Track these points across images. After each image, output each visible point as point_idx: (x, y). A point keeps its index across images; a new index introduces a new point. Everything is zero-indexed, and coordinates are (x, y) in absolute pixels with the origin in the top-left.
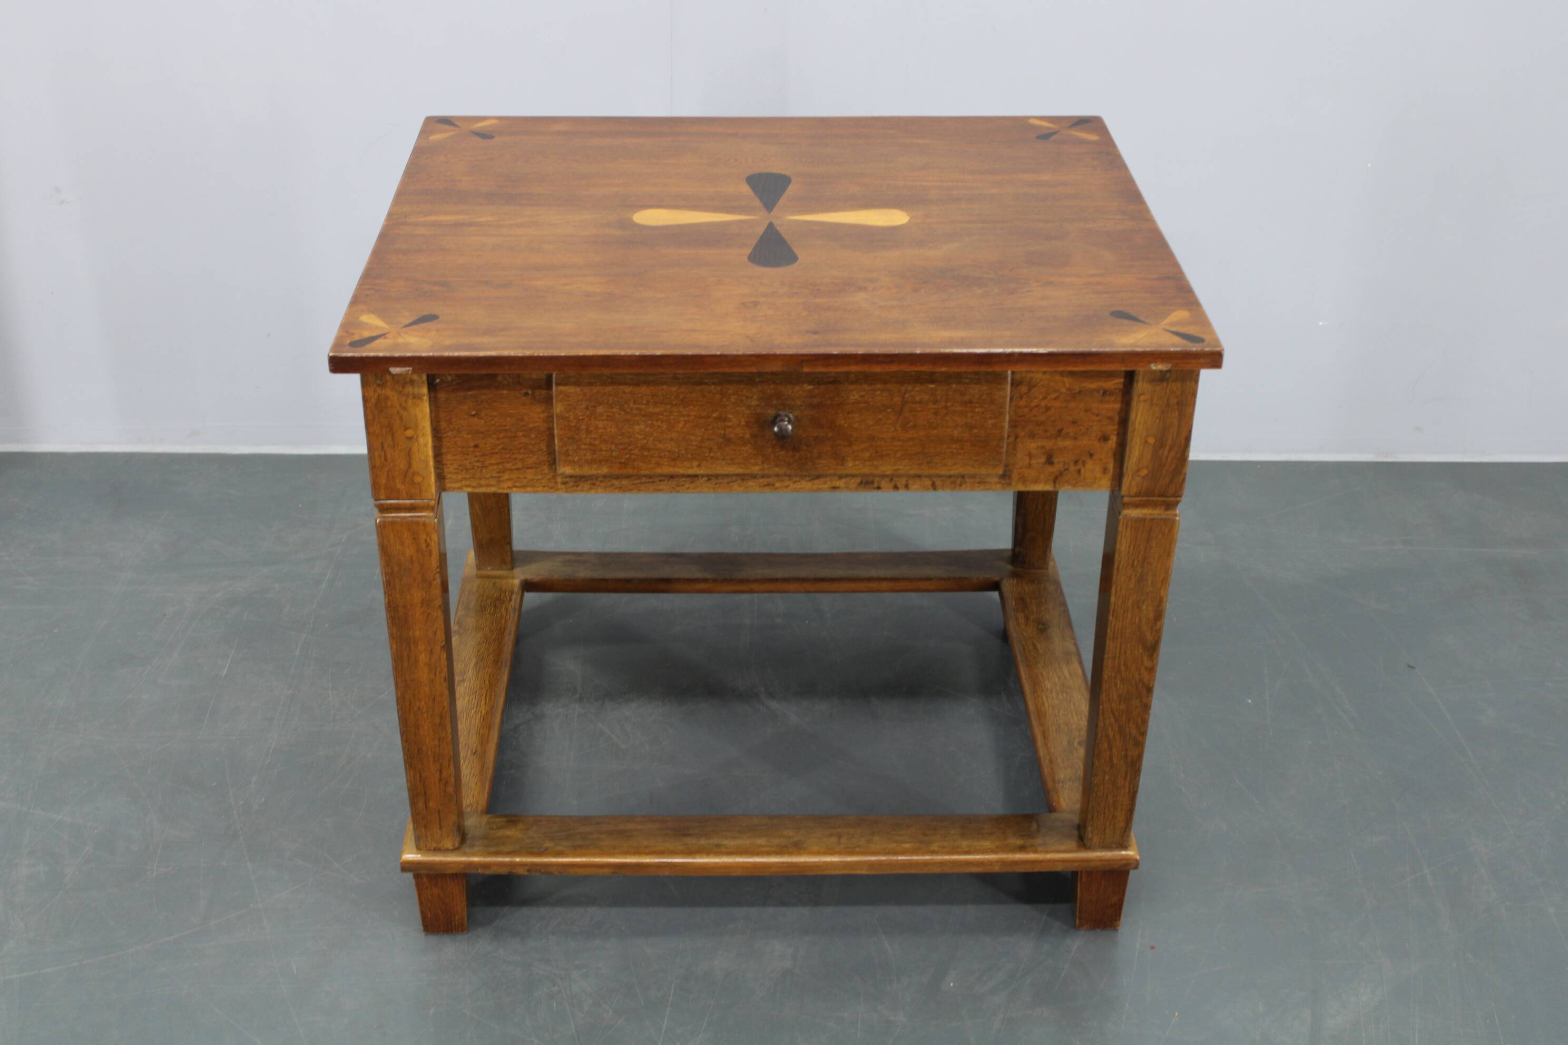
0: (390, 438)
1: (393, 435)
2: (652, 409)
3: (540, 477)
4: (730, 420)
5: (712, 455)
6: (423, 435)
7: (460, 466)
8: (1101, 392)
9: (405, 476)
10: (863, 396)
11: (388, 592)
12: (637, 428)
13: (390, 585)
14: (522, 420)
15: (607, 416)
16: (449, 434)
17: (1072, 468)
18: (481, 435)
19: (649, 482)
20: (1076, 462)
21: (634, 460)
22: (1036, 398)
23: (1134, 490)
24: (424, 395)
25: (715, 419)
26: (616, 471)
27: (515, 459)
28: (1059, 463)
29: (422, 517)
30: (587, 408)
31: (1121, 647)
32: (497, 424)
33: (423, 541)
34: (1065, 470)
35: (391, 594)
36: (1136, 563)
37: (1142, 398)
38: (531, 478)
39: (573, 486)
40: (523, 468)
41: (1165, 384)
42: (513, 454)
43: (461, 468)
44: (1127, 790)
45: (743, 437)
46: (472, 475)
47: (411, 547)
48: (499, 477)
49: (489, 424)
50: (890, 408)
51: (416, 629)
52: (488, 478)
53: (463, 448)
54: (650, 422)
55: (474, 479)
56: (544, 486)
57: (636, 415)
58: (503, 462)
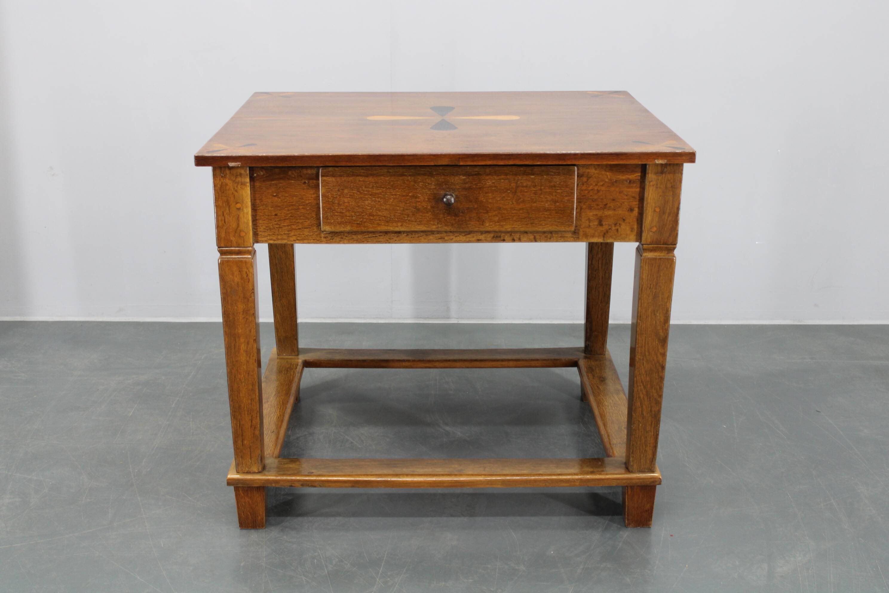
0: (227, 209)
1: (229, 207)
2: (375, 191)
3: (311, 234)
4: (419, 198)
5: (409, 219)
6: (247, 207)
7: (267, 227)
8: (628, 181)
9: (236, 232)
10: (494, 182)
11: (224, 305)
12: (367, 202)
13: (225, 301)
14: (302, 199)
15: (350, 195)
16: (261, 207)
17: (614, 228)
18: (279, 208)
19: (373, 237)
20: (615, 224)
21: (365, 222)
22: (591, 184)
23: (649, 240)
24: (247, 183)
25: (411, 196)
26: (355, 229)
27: (298, 223)
28: (606, 224)
29: (244, 258)
30: (339, 190)
31: (645, 340)
32: (288, 201)
33: (244, 273)
34: (610, 229)
35: (226, 306)
36: (652, 286)
37: (651, 183)
38: (307, 234)
39: (331, 239)
40: (302, 228)
41: (664, 175)
42: (297, 219)
43: (267, 228)
44: (653, 433)
45: (427, 208)
46: (273, 233)
47: (238, 276)
48: (288, 234)
49: (284, 201)
50: (509, 190)
51: (240, 328)
52: (282, 235)
53: (268, 216)
54: (374, 199)
55: (273, 235)
56: (314, 239)
57: (366, 194)
58: (291, 225)
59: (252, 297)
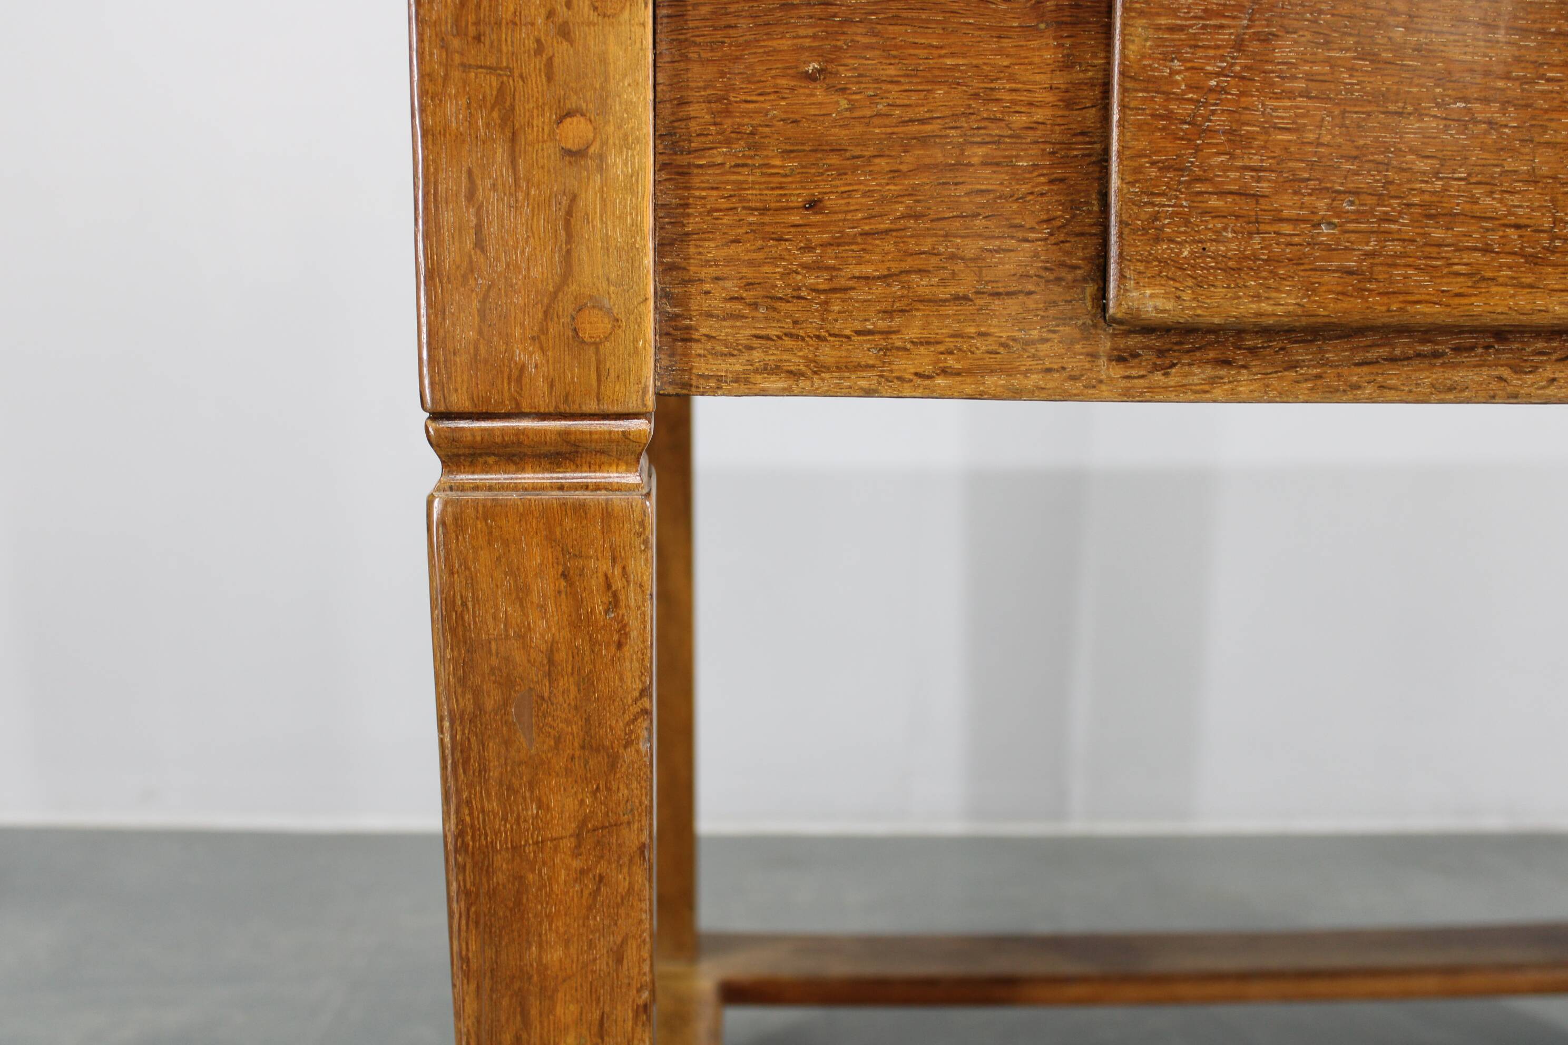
0: (501, 153)
1: (513, 139)
3: (1035, 334)
6: (627, 143)
7: (749, 285)
9: (549, 310)
11: (458, 792)
13: (466, 762)
16: (719, 155)
18: (834, 160)
21: (1391, 262)
26: (1322, 308)
27: (953, 257)
29: (598, 487)
32: (897, 112)
33: (596, 583)
35: (469, 803)
38: (1004, 338)
40: (978, 293)
42: (947, 235)
43: (749, 295)
46: (788, 325)
47: (551, 607)
48: (888, 333)
49: (868, 113)
51: (552, 937)
52: (848, 337)
53: (764, 210)
54: (1461, 105)
55: (788, 342)
56: (1049, 370)
58: (908, 272)
59: (638, 738)
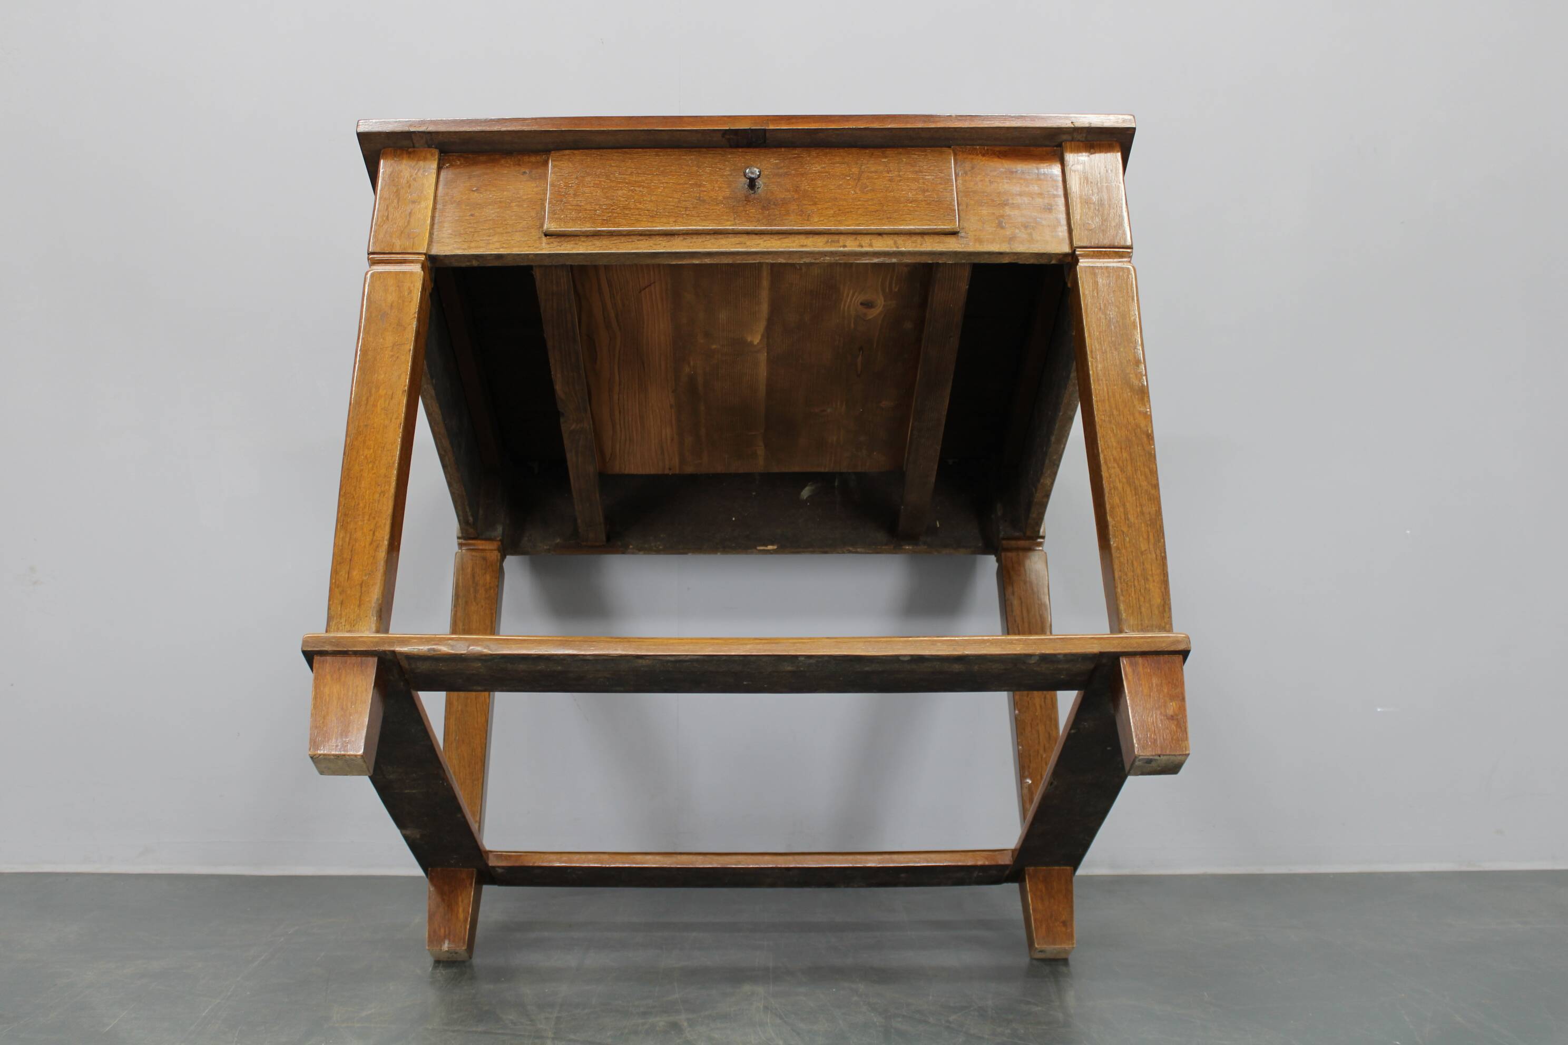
1: (398, 200)
2: (634, 178)
3: (527, 239)
4: (704, 186)
5: (687, 213)
6: (426, 198)
7: (455, 231)
9: (401, 233)
10: (824, 168)
11: (362, 335)
12: (620, 193)
13: (365, 331)
14: (518, 193)
15: (594, 184)
16: (450, 206)
17: (1024, 232)
18: (478, 207)
19: (628, 242)
20: (1026, 227)
21: (615, 218)
22: (979, 174)
23: (1085, 242)
24: (433, 169)
25: (691, 185)
27: (506, 225)
28: (1010, 227)
30: (577, 178)
32: (494, 198)
33: (406, 289)
34: (1017, 233)
38: (518, 240)
39: (558, 246)
40: (513, 231)
42: (505, 221)
43: (454, 234)
45: (717, 199)
46: (463, 239)
47: (394, 294)
48: (488, 241)
49: (487, 197)
50: (849, 176)
51: (382, 372)
52: (478, 242)
53: (460, 217)
54: (632, 187)
55: (463, 243)
56: (530, 247)
57: (620, 183)
58: (495, 228)
